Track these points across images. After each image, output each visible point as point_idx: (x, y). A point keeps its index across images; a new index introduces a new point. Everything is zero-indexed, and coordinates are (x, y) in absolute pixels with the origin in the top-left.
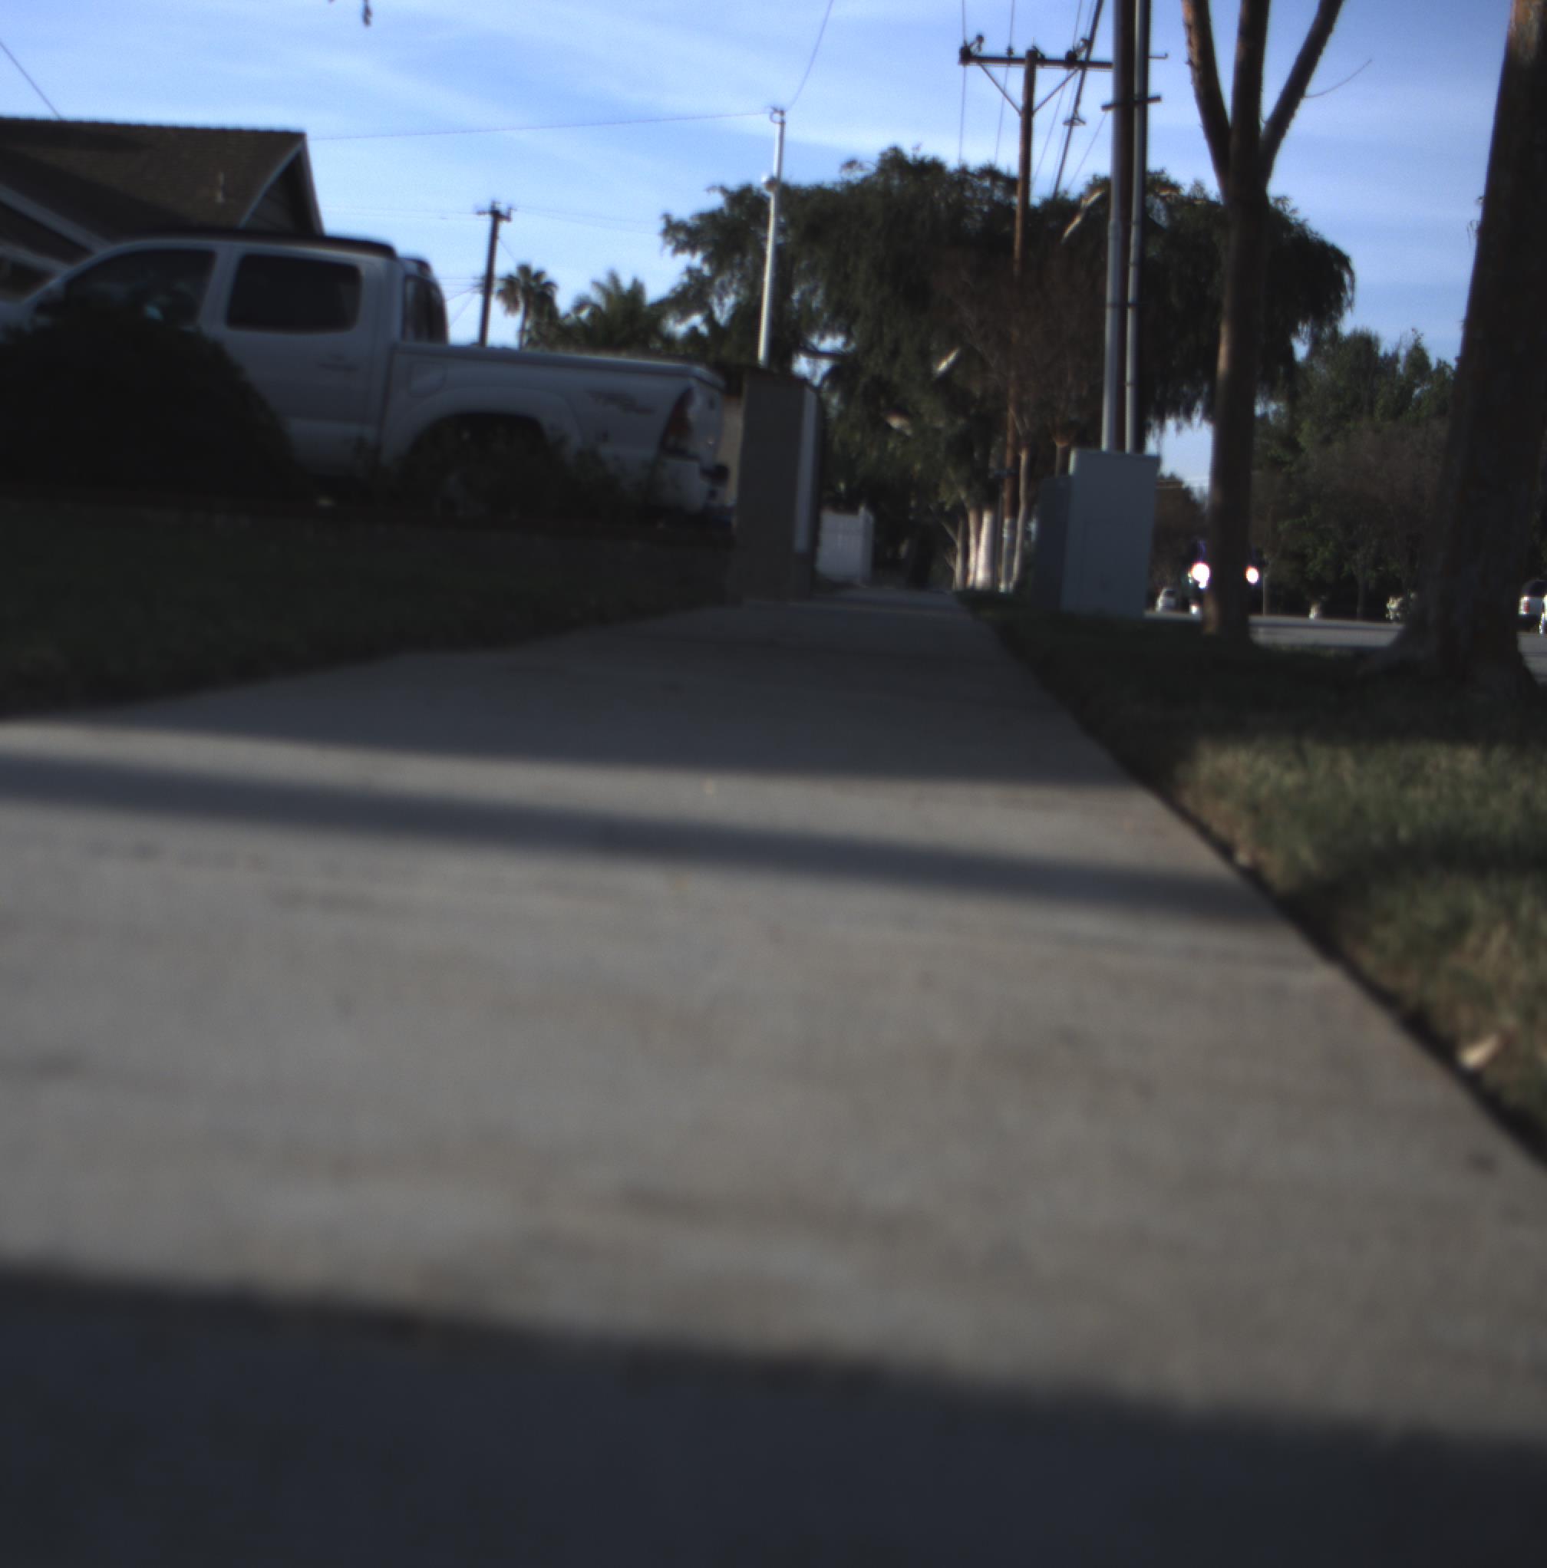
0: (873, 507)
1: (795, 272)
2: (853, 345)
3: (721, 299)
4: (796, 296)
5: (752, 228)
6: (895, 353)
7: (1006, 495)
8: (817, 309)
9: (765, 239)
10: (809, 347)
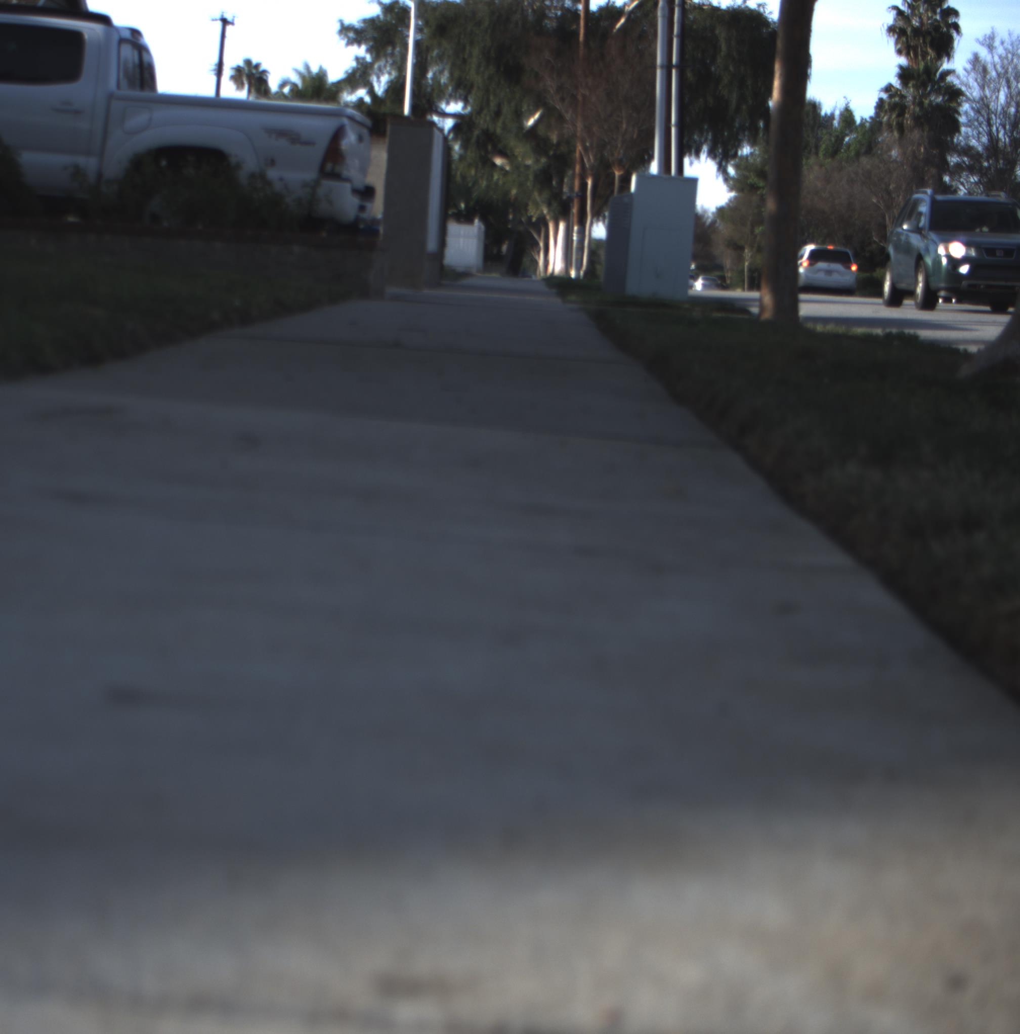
0: (484, 219)
1: (429, 58)
2: (469, 109)
3: (378, 78)
4: (430, 75)
5: (400, 29)
6: (498, 114)
7: (575, 210)
8: (444, 83)
9: (408, 36)
10: (439, 110)
